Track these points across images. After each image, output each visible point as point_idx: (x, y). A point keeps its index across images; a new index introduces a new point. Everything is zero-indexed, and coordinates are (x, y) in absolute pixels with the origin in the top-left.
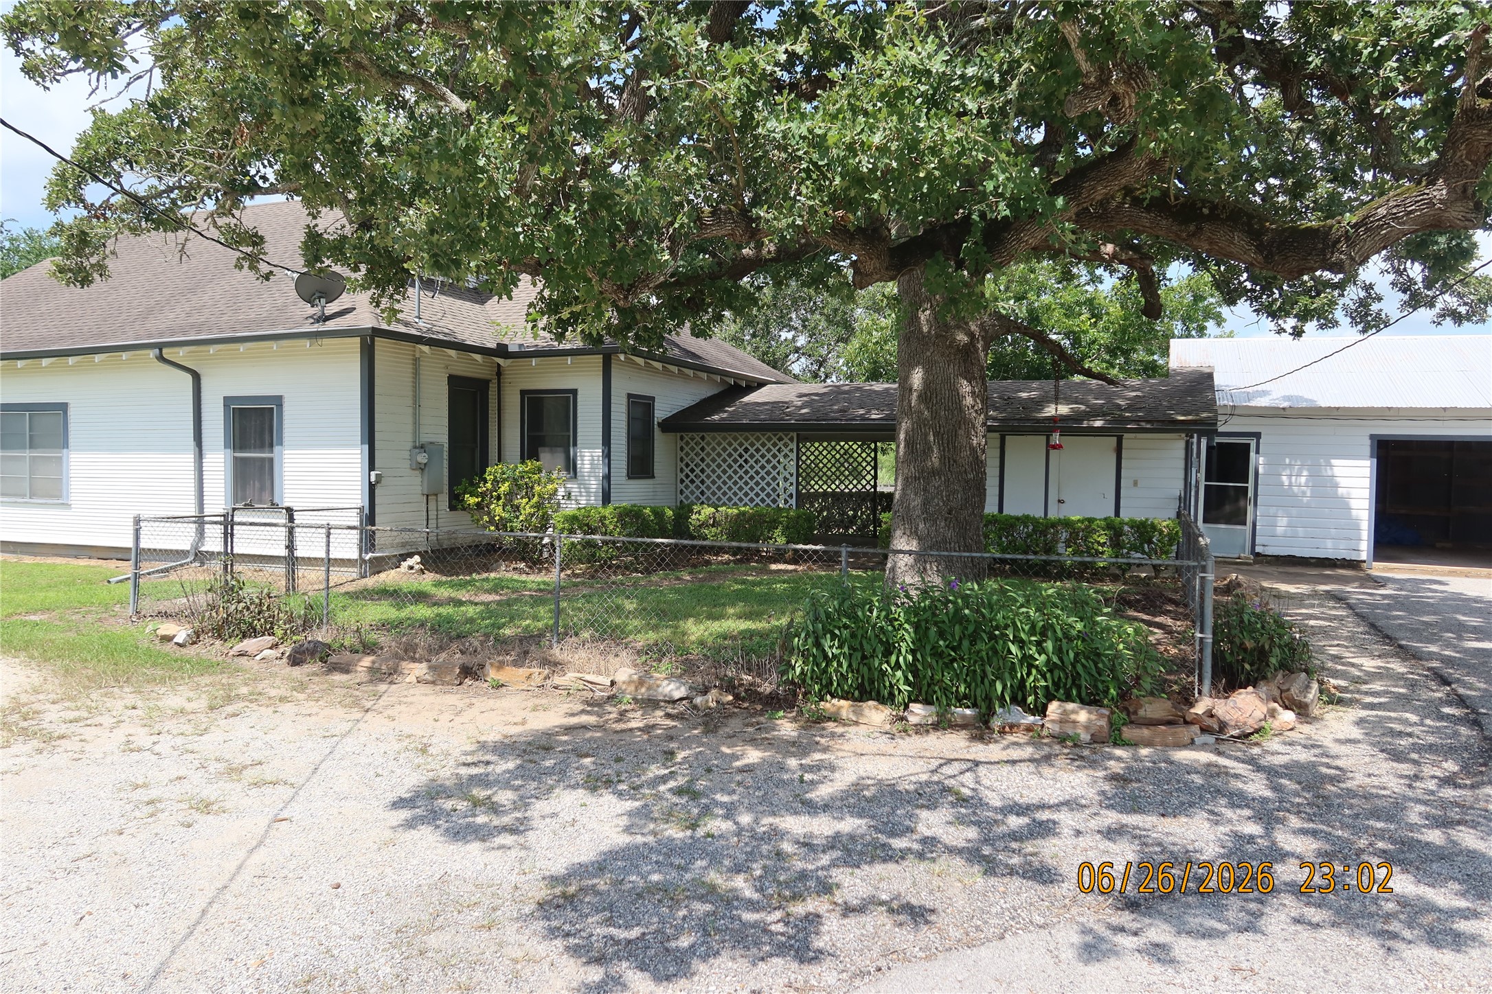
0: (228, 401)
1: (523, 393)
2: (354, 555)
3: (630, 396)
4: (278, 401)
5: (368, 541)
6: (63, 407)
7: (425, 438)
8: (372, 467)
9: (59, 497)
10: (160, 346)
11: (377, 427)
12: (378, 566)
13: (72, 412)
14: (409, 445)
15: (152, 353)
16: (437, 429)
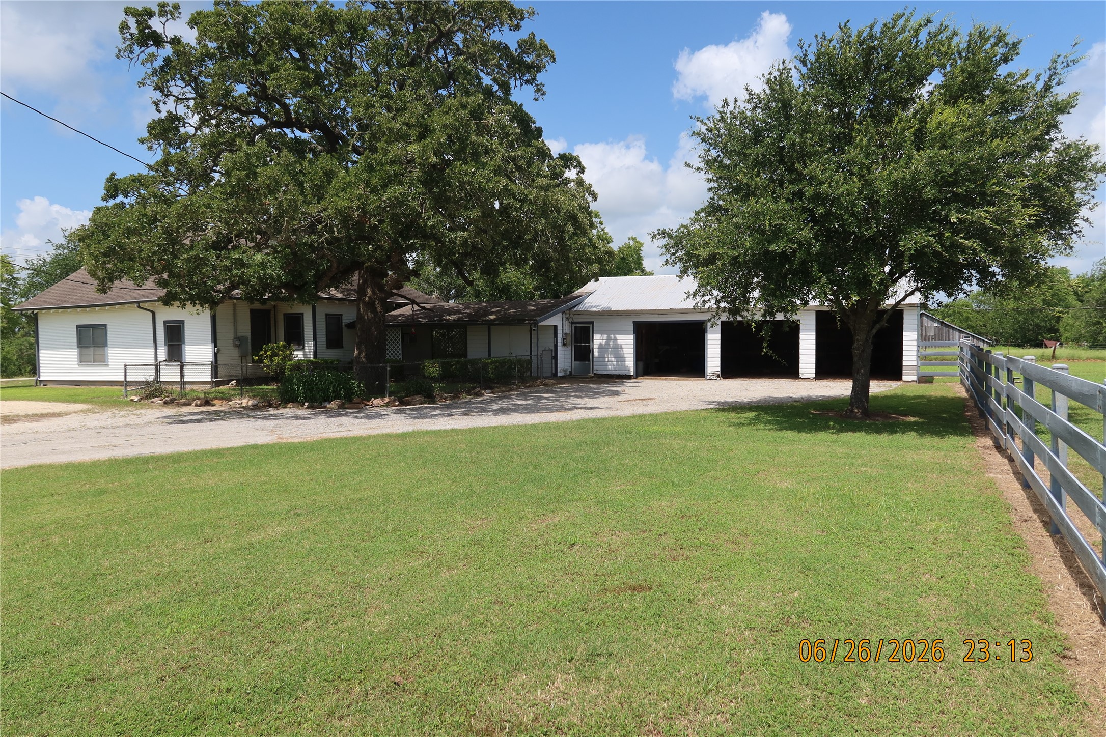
0: (165, 322)
1: (285, 314)
2: (209, 379)
3: (326, 315)
4: (182, 322)
5: (215, 373)
6: (105, 326)
7: (239, 334)
8: (215, 346)
9: (104, 362)
10: (138, 303)
11: (218, 331)
12: (218, 384)
13: (108, 328)
14: (232, 338)
15: (136, 305)
16: (245, 330)
